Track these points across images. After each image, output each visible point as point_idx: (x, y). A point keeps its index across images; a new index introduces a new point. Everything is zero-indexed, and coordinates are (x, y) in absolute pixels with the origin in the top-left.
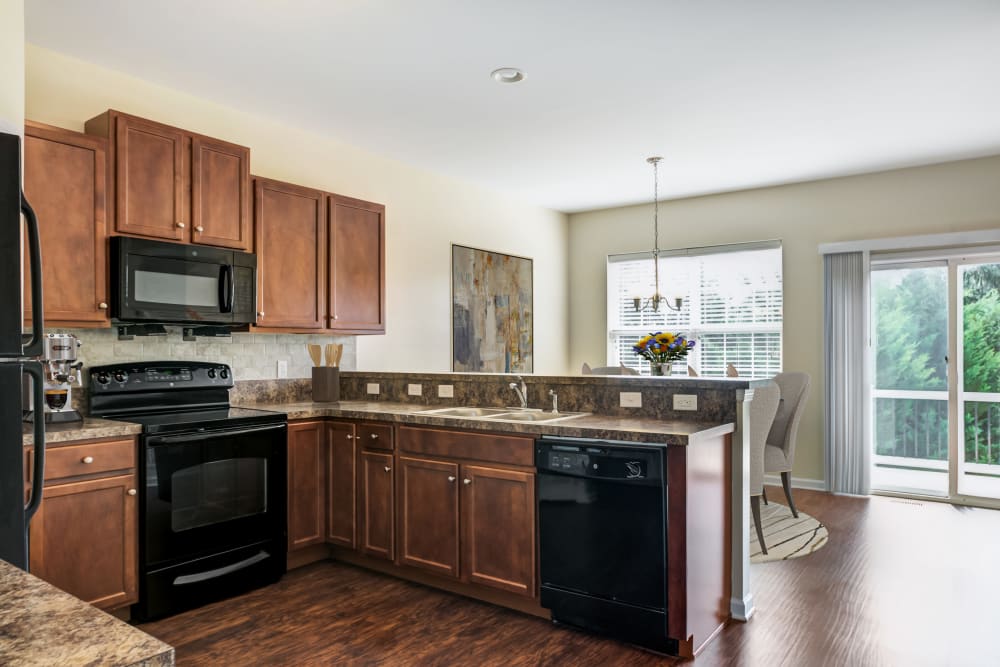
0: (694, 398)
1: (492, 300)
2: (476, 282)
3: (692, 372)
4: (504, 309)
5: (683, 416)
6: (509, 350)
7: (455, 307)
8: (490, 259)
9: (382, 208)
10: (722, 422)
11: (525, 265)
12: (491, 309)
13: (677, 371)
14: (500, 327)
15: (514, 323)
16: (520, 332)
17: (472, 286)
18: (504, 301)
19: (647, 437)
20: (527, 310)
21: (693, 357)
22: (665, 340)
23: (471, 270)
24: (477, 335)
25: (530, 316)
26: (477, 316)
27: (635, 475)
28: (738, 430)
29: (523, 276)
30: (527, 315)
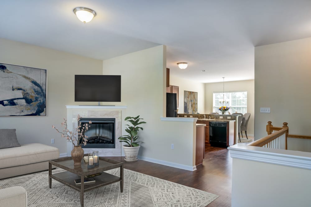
0: (230, 117)
1: (190, 101)
2: (188, 97)
3: (229, 113)
4: (192, 102)
5: (229, 119)
6: (193, 110)
7: (184, 102)
8: (190, 93)
9: (178, 87)
10: (234, 120)
11: (196, 93)
12: (190, 102)
13: (227, 113)
14: (192, 106)
15: (194, 105)
16: (195, 107)
17: (187, 98)
18: (192, 101)
19: (224, 121)
20: (196, 102)
21: (230, 111)
22: (224, 108)
23: (187, 95)
24: (188, 107)
25: (197, 104)
26: (188, 104)
27: (223, 126)
28: (236, 121)
29: (196, 96)
30: (196, 103)
